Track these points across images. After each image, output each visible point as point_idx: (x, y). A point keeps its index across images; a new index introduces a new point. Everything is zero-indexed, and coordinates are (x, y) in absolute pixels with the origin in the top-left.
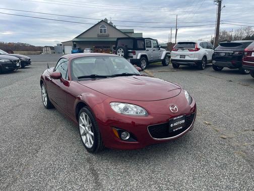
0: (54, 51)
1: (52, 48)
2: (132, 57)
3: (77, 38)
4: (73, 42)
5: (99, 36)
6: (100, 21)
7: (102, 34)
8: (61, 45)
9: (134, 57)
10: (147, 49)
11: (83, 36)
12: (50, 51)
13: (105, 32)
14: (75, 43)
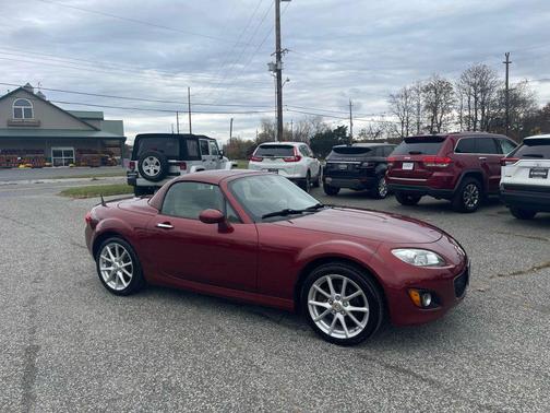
2: (179, 174)
5: (10, 124)
7: (19, 119)
10: (203, 157)
13: (28, 115)
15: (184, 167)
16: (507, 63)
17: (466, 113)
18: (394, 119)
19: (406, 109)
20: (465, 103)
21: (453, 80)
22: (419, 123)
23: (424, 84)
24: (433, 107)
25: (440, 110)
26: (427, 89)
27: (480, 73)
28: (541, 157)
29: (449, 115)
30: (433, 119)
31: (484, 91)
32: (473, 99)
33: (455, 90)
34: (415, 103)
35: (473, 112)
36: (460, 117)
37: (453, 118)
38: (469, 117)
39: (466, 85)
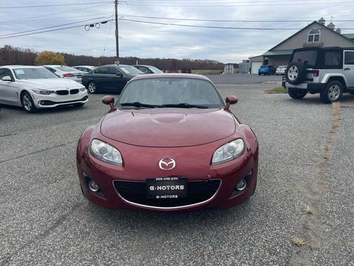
0: (237, 70)
1: (236, 66)
2: (312, 80)
3: (270, 51)
4: (264, 56)
6: (310, 23)
7: (311, 43)
8: (248, 61)
9: (316, 80)
10: (345, 66)
11: (280, 48)
12: (233, 70)
13: (317, 39)
14: (266, 58)
15: (316, 74)
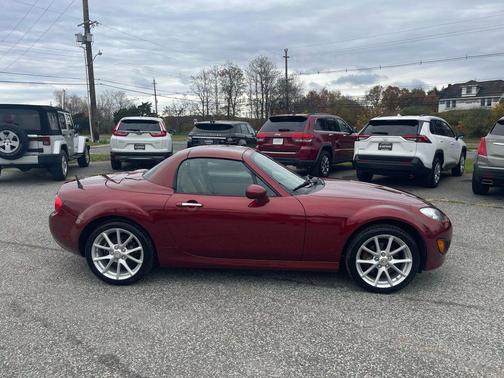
2: (41, 150)
9: (48, 150)
10: (63, 131)
15: (47, 142)
16: (286, 57)
17: (254, 97)
18: (196, 99)
19: (206, 90)
20: (253, 88)
21: (244, 67)
22: (217, 104)
23: (221, 69)
24: (228, 90)
25: (233, 93)
26: (223, 74)
27: (263, 63)
28: (386, 134)
29: (241, 97)
30: (229, 100)
31: (267, 79)
32: (259, 85)
33: (245, 76)
34: (213, 85)
35: (260, 96)
36: (250, 100)
37: (244, 101)
38: (257, 99)
39: (254, 74)
